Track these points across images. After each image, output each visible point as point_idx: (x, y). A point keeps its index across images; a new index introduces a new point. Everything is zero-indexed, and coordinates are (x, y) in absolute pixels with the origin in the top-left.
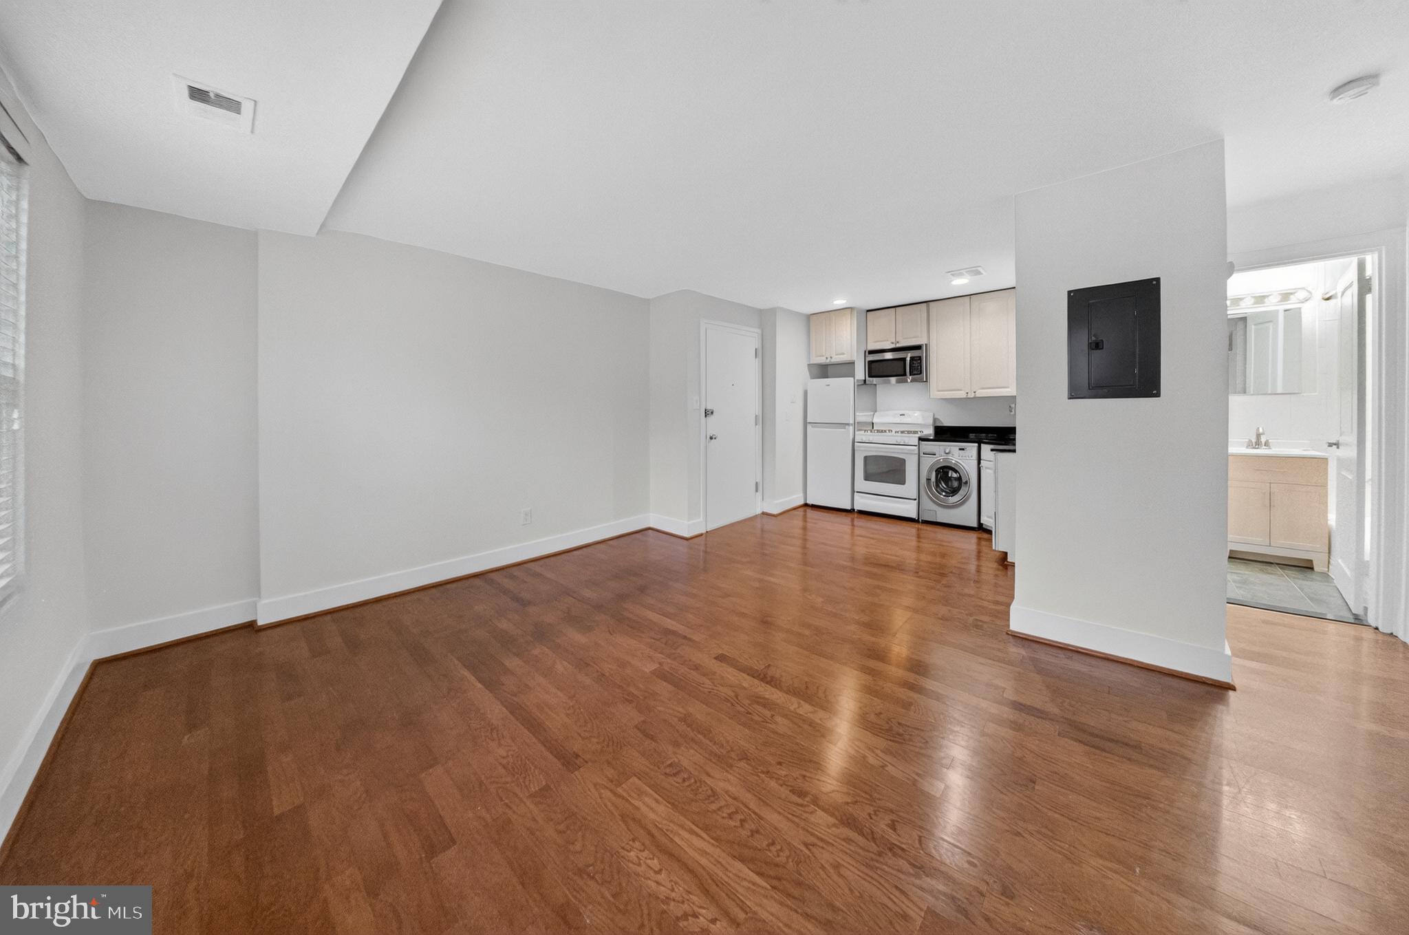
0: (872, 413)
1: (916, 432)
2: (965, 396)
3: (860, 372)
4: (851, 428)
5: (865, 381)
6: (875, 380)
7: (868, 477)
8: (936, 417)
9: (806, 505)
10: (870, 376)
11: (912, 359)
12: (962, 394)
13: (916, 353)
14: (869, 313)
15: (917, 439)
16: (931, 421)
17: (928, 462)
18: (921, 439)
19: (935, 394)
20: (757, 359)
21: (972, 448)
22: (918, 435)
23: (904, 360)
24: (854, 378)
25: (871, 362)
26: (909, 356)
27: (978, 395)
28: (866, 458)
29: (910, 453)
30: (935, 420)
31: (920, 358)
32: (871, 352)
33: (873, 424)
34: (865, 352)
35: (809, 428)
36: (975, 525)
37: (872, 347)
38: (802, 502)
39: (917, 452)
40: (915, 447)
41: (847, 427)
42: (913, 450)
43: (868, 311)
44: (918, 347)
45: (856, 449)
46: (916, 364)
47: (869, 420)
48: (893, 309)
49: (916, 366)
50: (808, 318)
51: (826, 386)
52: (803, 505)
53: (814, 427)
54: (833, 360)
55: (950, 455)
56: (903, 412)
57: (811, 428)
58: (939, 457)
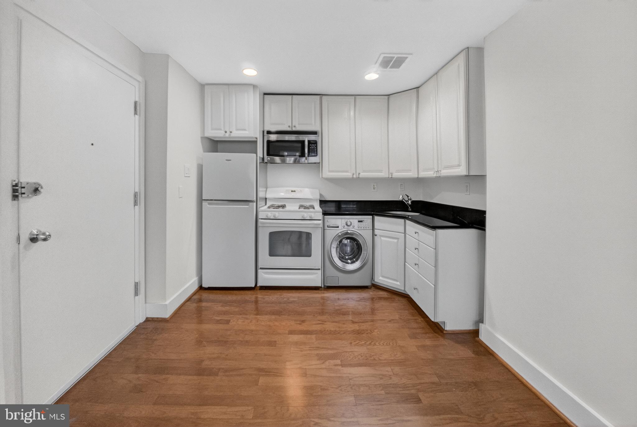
2: (351, 177)
3: (260, 150)
5: (263, 158)
7: (272, 253)
8: (321, 193)
9: (201, 288)
10: (268, 154)
11: (309, 142)
12: (349, 175)
13: (312, 137)
14: (266, 96)
15: (321, 214)
16: (316, 196)
17: (331, 234)
19: (327, 173)
23: (303, 142)
25: (269, 142)
26: (307, 139)
27: (360, 176)
28: (272, 235)
29: (316, 227)
30: (321, 195)
31: (315, 143)
32: (269, 133)
34: (263, 132)
35: (205, 204)
36: (369, 284)
39: (321, 226)
40: (318, 221)
41: (251, 204)
42: (319, 224)
43: (265, 94)
44: (315, 133)
45: (258, 225)
46: (313, 146)
48: (290, 97)
49: (312, 148)
50: (202, 86)
51: (227, 161)
52: (198, 289)
53: (209, 204)
54: (232, 135)
55: (351, 227)
56: (293, 189)
57: (208, 206)
58: (342, 229)
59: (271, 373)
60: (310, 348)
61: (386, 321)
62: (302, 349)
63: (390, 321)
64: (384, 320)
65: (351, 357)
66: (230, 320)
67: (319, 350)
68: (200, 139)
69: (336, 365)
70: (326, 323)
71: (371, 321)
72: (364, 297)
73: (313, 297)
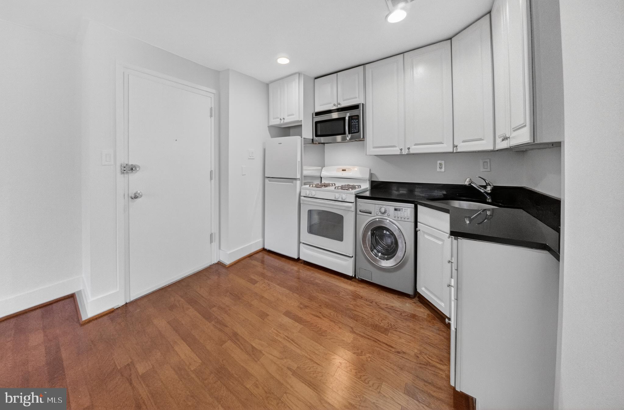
0: (320, 168)
1: (353, 187)
2: (398, 153)
3: (308, 132)
4: (298, 182)
5: (313, 140)
6: (322, 139)
7: (311, 230)
8: (372, 172)
9: (264, 250)
10: (317, 136)
11: (351, 117)
13: (354, 112)
14: (316, 80)
15: (354, 196)
16: (367, 176)
17: (365, 220)
18: (358, 196)
19: (371, 150)
20: (213, 118)
21: (407, 209)
22: (354, 191)
23: (344, 119)
24: (302, 137)
25: (317, 123)
26: (347, 115)
27: (412, 151)
28: (310, 212)
29: (347, 210)
30: (371, 175)
31: (358, 116)
32: (318, 114)
33: (321, 178)
34: (313, 114)
35: (266, 181)
36: (410, 292)
37: (318, 109)
38: (260, 247)
39: (353, 209)
40: (350, 204)
41: (294, 181)
42: (351, 207)
43: (315, 78)
44: (356, 107)
45: (301, 202)
46: (354, 122)
47: (317, 174)
48: (335, 75)
49: (354, 124)
50: (267, 85)
51: (279, 144)
52: (262, 250)
53: (269, 181)
54: (286, 121)
55: (386, 215)
56: (344, 168)
57: (268, 182)
58: (375, 216)
59: (238, 343)
60: (286, 336)
61: (393, 350)
62: (279, 334)
63: (399, 352)
64: (392, 347)
65: (312, 369)
66: (257, 282)
67: (292, 344)
68: (267, 128)
69: (289, 369)
70: (324, 319)
71: (374, 341)
72: (392, 307)
73: (337, 286)
